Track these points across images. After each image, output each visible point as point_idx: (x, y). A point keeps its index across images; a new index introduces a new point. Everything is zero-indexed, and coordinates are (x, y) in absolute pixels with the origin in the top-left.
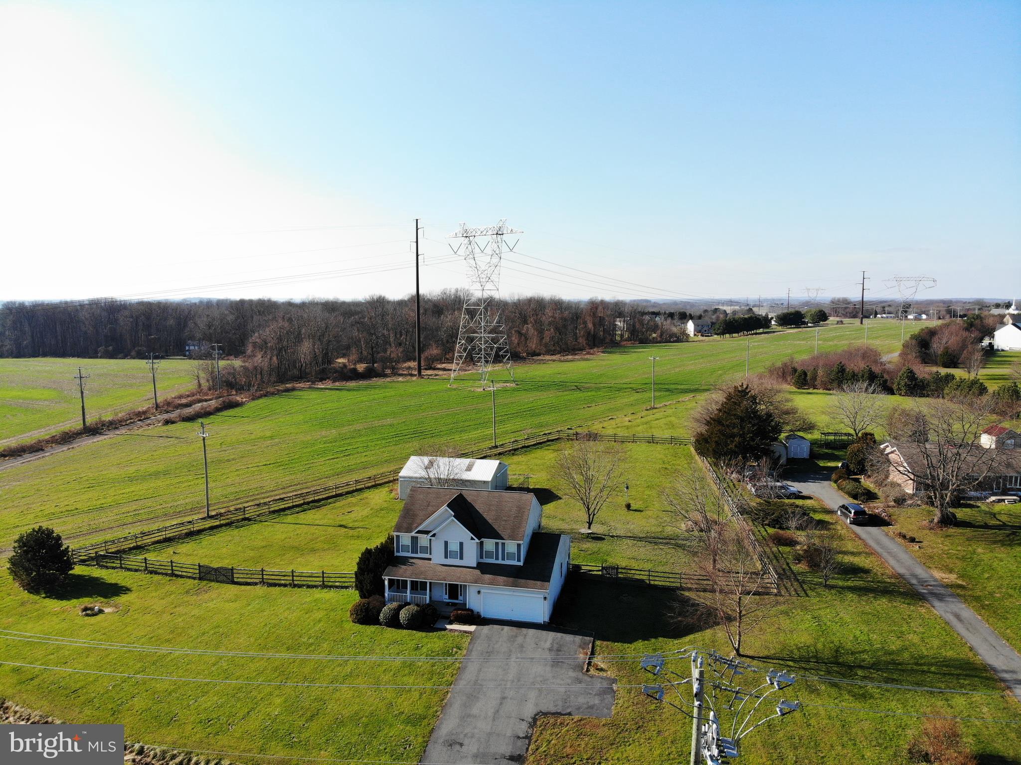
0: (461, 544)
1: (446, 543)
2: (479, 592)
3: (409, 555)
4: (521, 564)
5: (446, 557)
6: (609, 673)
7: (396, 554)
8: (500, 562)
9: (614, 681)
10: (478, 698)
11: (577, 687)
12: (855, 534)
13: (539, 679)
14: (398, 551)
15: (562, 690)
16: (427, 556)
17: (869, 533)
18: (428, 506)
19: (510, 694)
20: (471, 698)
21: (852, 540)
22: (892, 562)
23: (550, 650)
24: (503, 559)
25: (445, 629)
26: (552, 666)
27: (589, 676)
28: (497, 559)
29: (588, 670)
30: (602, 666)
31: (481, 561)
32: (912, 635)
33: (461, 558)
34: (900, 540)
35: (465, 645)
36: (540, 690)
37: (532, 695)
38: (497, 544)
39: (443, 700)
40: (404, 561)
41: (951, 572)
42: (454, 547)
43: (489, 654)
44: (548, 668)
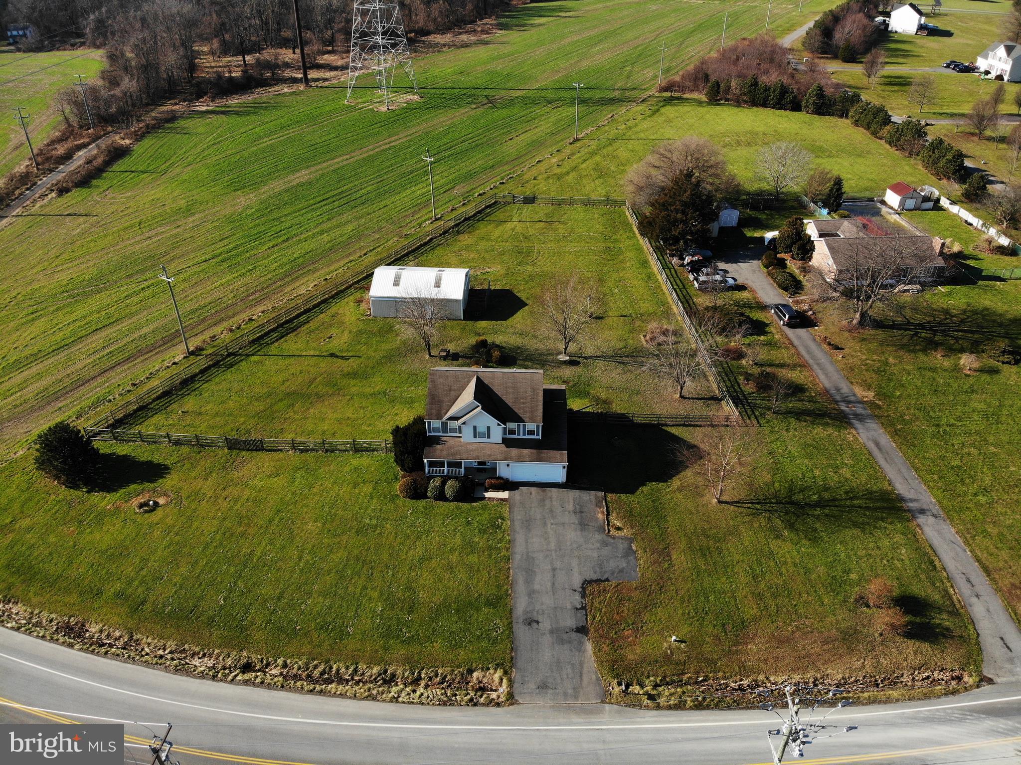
0: (488, 428)
1: (475, 428)
2: (508, 465)
3: (441, 434)
4: (540, 437)
5: (475, 437)
6: (625, 531)
7: (428, 434)
8: (521, 436)
9: (631, 541)
10: (535, 572)
11: (606, 551)
12: (789, 339)
13: (575, 546)
14: (430, 432)
15: (595, 555)
16: (458, 435)
17: (799, 338)
18: (450, 391)
19: (558, 564)
20: (530, 573)
21: (786, 348)
22: (822, 377)
23: (575, 512)
24: (524, 434)
25: (484, 498)
26: (581, 530)
27: (611, 536)
28: (519, 434)
29: (609, 531)
30: (618, 524)
31: (505, 436)
32: (844, 469)
33: (489, 437)
34: (825, 346)
35: (506, 515)
36: (579, 557)
37: (575, 563)
38: (519, 426)
39: (508, 577)
40: (437, 440)
41: (869, 389)
42: (482, 429)
43: (528, 523)
44: (579, 533)
